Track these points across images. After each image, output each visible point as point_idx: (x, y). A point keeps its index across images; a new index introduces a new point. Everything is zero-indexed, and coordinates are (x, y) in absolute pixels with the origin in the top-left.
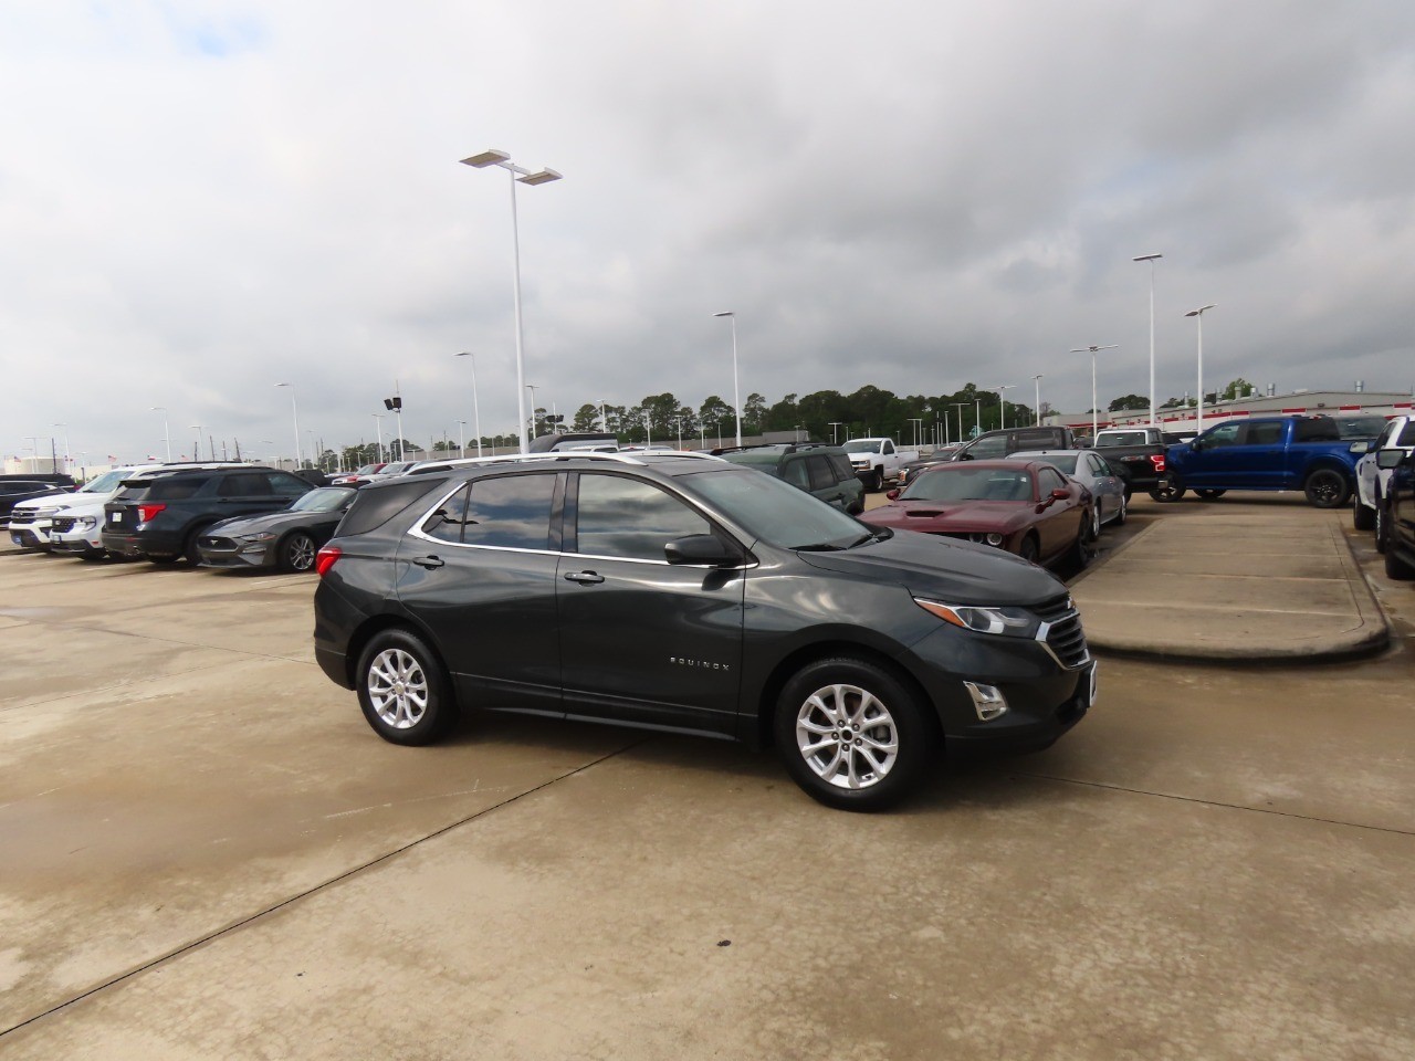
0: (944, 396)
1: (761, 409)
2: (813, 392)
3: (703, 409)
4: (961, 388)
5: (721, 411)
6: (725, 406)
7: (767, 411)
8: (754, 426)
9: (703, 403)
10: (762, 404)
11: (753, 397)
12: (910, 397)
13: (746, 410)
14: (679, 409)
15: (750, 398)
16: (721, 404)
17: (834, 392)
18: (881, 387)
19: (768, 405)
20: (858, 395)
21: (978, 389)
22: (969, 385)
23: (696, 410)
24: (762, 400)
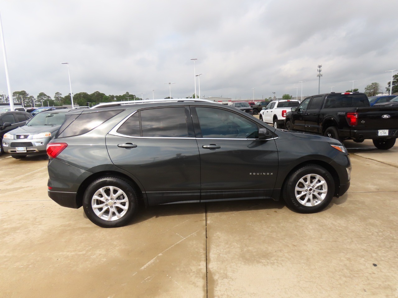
0: (120, 96)
1: (60, 97)
2: (78, 93)
3: (38, 96)
4: (125, 93)
5: (45, 97)
6: (47, 96)
7: (63, 98)
8: (58, 103)
9: (38, 95)
10: (61, 96)
11: (57, 93)
12: (110, 95)
13: (55, 97)
14: (29, 96)
15: (56, 94)
16: (45, 95)
17: (86, 93)
18: (101, 92)
19: (63, 96)
20: (94, 94)
21: (130, 94)
22: (127, 92)
23: (36, 97)
24: (61, 94)
